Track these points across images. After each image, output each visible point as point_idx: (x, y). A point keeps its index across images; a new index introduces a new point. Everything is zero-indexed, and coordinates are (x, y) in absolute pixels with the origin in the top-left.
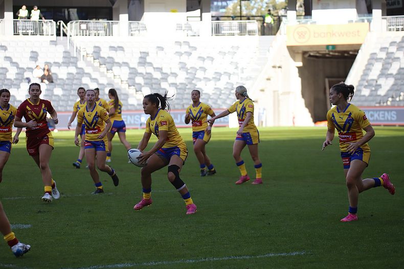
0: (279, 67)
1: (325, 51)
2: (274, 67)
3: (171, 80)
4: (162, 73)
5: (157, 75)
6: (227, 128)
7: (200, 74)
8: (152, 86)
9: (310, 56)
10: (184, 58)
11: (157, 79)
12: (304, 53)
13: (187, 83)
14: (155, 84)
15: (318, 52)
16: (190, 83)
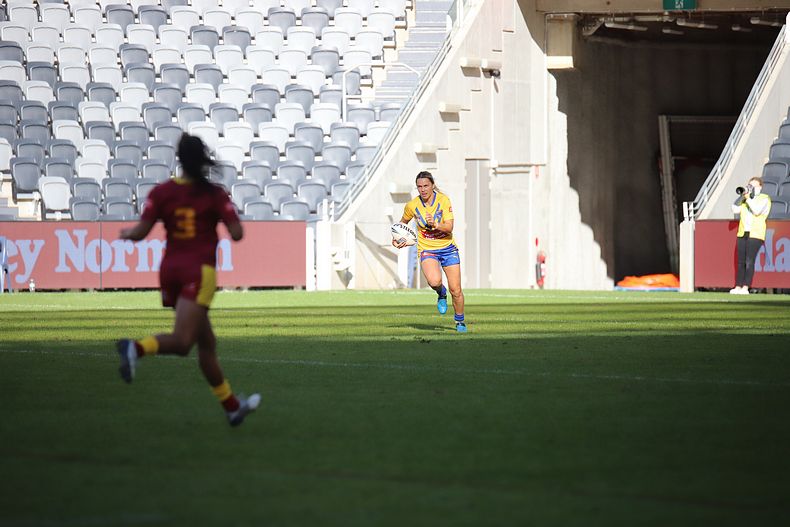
0: (491, 73)
1: (661, 15)
2: (470, 71)
3: (91, 111)
4: (59, 86)
5: (39, 92)
6: (297, 291)
7: (198, 94)
8: (19, 132)
9: (603, 31)
10: (140, 34)
11: (37, 105)
12: (583, 20)
13: (150, 126)
14: (32, 125)
15: (632, 17)
16: (163, 125)
